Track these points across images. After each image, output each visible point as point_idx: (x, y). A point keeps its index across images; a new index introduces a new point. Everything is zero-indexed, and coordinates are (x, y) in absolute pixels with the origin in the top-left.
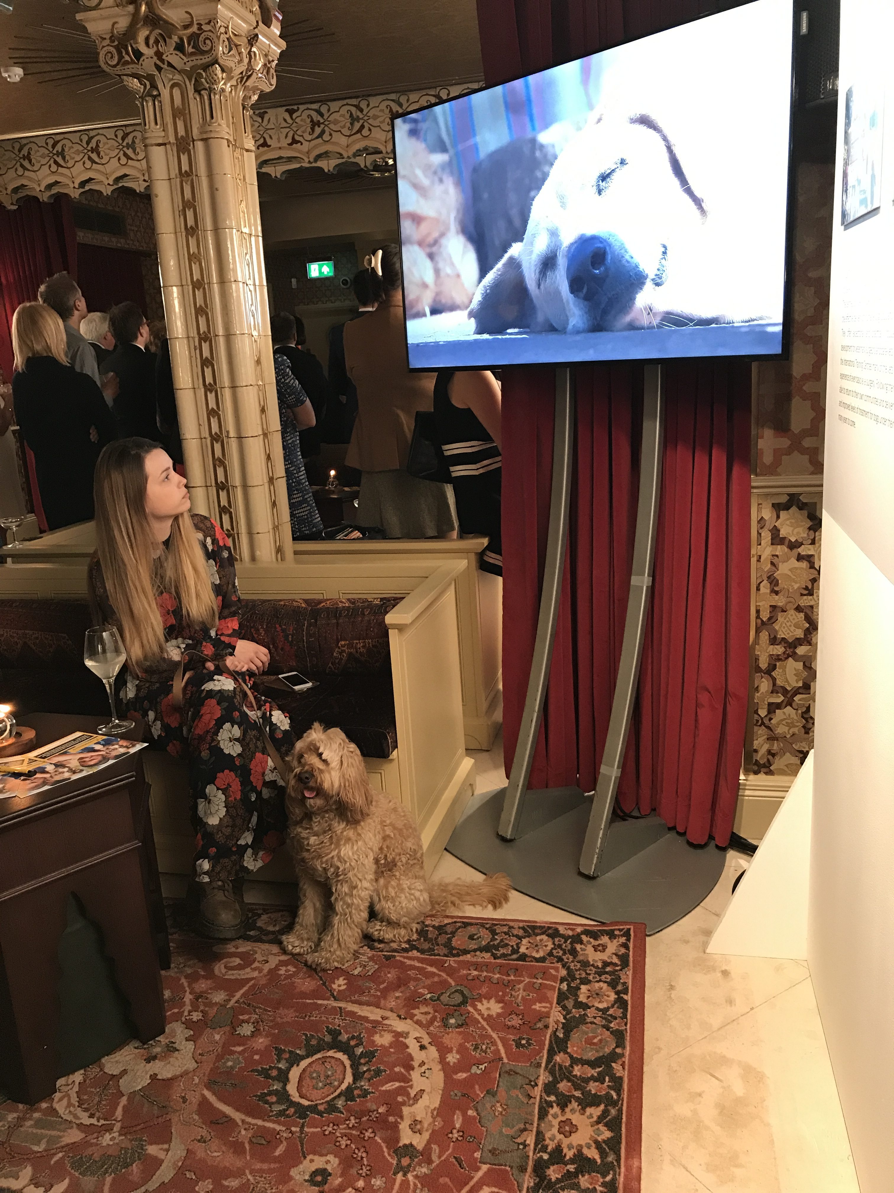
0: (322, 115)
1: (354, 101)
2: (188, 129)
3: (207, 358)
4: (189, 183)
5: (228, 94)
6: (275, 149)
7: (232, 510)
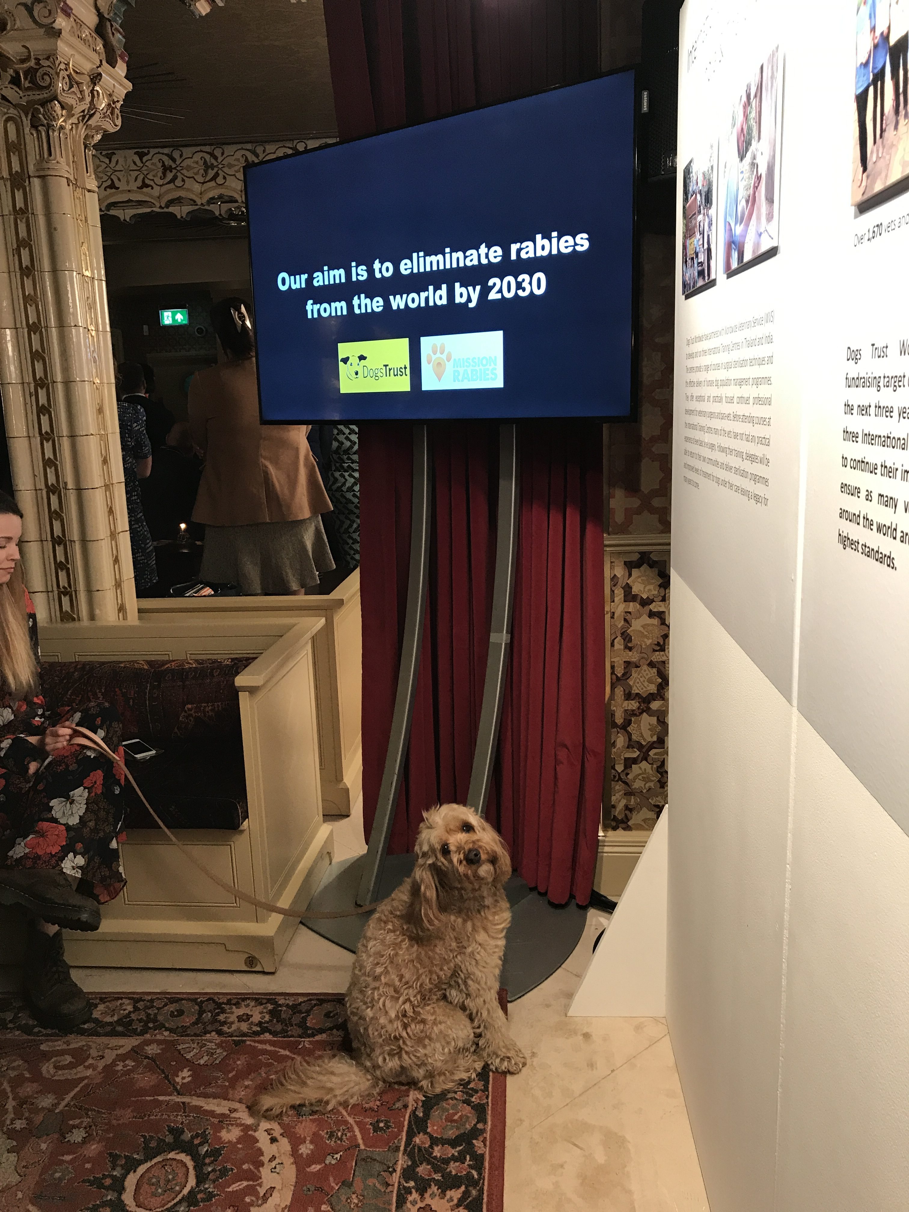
0: (174, 160)
1: (208, 149)
2: (23, 164)
3: (43, 405)
4: (24, 220)
5: (67, 131)
6: (123, 192)
7: (69, 566)
